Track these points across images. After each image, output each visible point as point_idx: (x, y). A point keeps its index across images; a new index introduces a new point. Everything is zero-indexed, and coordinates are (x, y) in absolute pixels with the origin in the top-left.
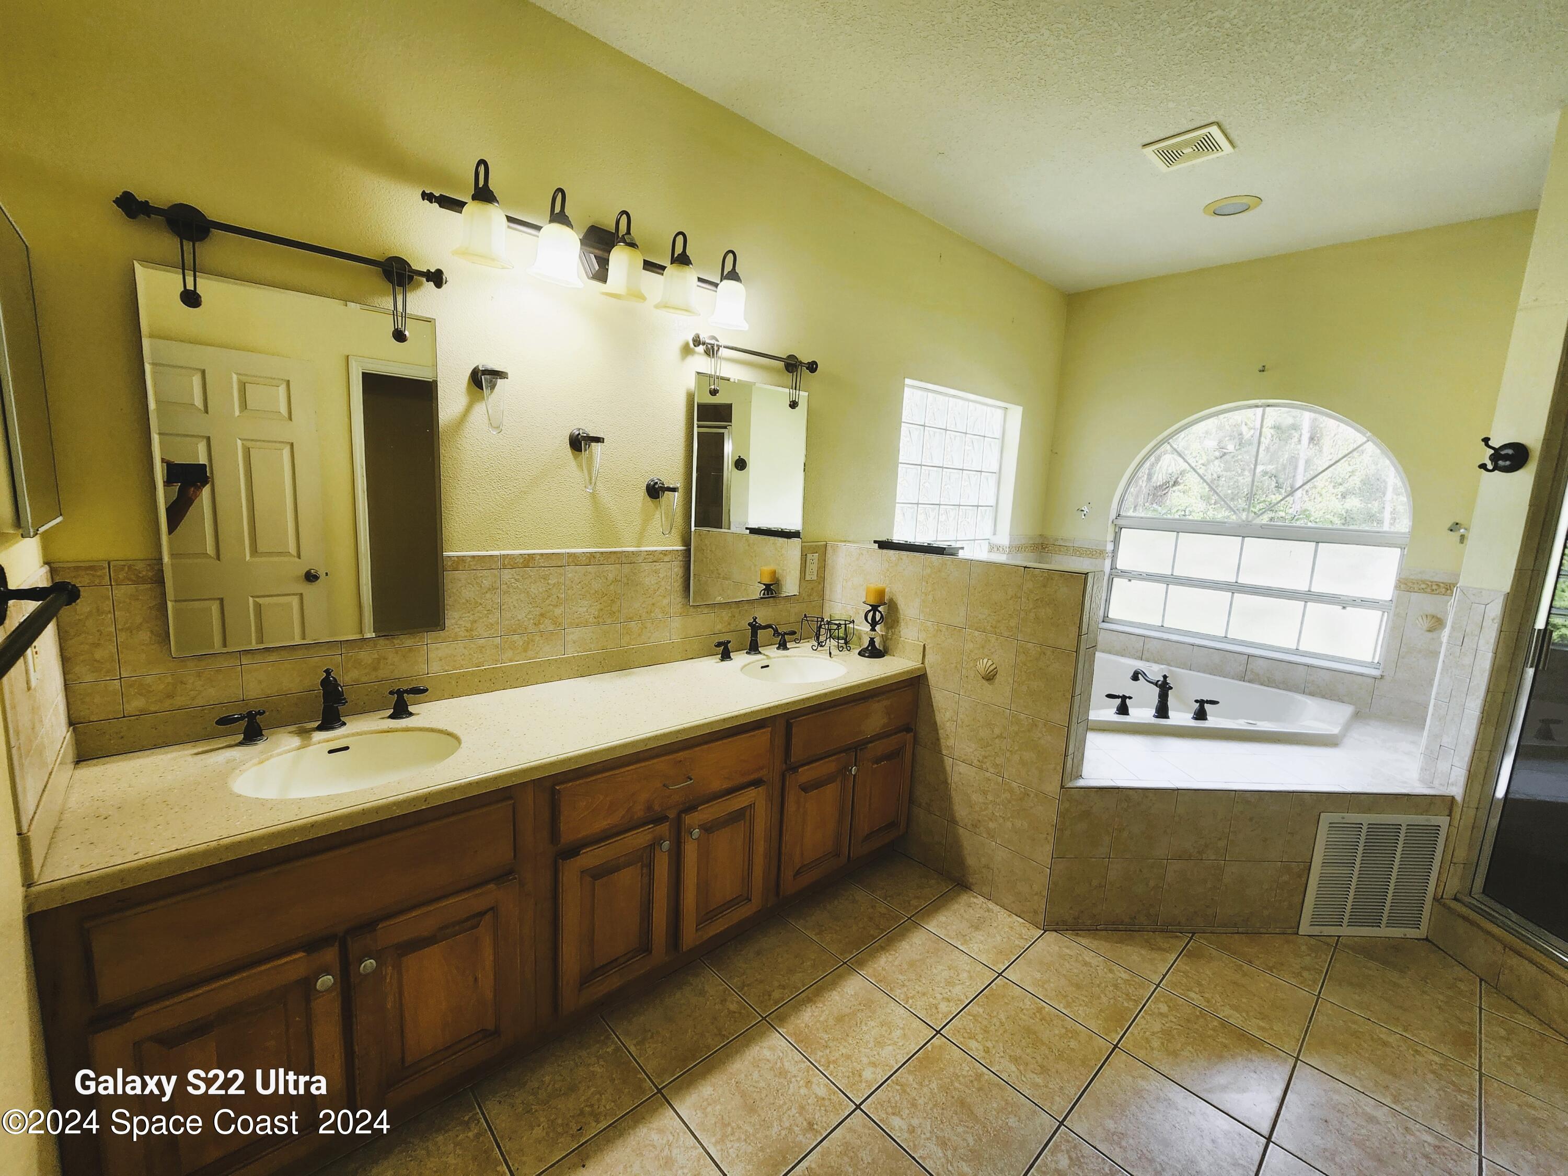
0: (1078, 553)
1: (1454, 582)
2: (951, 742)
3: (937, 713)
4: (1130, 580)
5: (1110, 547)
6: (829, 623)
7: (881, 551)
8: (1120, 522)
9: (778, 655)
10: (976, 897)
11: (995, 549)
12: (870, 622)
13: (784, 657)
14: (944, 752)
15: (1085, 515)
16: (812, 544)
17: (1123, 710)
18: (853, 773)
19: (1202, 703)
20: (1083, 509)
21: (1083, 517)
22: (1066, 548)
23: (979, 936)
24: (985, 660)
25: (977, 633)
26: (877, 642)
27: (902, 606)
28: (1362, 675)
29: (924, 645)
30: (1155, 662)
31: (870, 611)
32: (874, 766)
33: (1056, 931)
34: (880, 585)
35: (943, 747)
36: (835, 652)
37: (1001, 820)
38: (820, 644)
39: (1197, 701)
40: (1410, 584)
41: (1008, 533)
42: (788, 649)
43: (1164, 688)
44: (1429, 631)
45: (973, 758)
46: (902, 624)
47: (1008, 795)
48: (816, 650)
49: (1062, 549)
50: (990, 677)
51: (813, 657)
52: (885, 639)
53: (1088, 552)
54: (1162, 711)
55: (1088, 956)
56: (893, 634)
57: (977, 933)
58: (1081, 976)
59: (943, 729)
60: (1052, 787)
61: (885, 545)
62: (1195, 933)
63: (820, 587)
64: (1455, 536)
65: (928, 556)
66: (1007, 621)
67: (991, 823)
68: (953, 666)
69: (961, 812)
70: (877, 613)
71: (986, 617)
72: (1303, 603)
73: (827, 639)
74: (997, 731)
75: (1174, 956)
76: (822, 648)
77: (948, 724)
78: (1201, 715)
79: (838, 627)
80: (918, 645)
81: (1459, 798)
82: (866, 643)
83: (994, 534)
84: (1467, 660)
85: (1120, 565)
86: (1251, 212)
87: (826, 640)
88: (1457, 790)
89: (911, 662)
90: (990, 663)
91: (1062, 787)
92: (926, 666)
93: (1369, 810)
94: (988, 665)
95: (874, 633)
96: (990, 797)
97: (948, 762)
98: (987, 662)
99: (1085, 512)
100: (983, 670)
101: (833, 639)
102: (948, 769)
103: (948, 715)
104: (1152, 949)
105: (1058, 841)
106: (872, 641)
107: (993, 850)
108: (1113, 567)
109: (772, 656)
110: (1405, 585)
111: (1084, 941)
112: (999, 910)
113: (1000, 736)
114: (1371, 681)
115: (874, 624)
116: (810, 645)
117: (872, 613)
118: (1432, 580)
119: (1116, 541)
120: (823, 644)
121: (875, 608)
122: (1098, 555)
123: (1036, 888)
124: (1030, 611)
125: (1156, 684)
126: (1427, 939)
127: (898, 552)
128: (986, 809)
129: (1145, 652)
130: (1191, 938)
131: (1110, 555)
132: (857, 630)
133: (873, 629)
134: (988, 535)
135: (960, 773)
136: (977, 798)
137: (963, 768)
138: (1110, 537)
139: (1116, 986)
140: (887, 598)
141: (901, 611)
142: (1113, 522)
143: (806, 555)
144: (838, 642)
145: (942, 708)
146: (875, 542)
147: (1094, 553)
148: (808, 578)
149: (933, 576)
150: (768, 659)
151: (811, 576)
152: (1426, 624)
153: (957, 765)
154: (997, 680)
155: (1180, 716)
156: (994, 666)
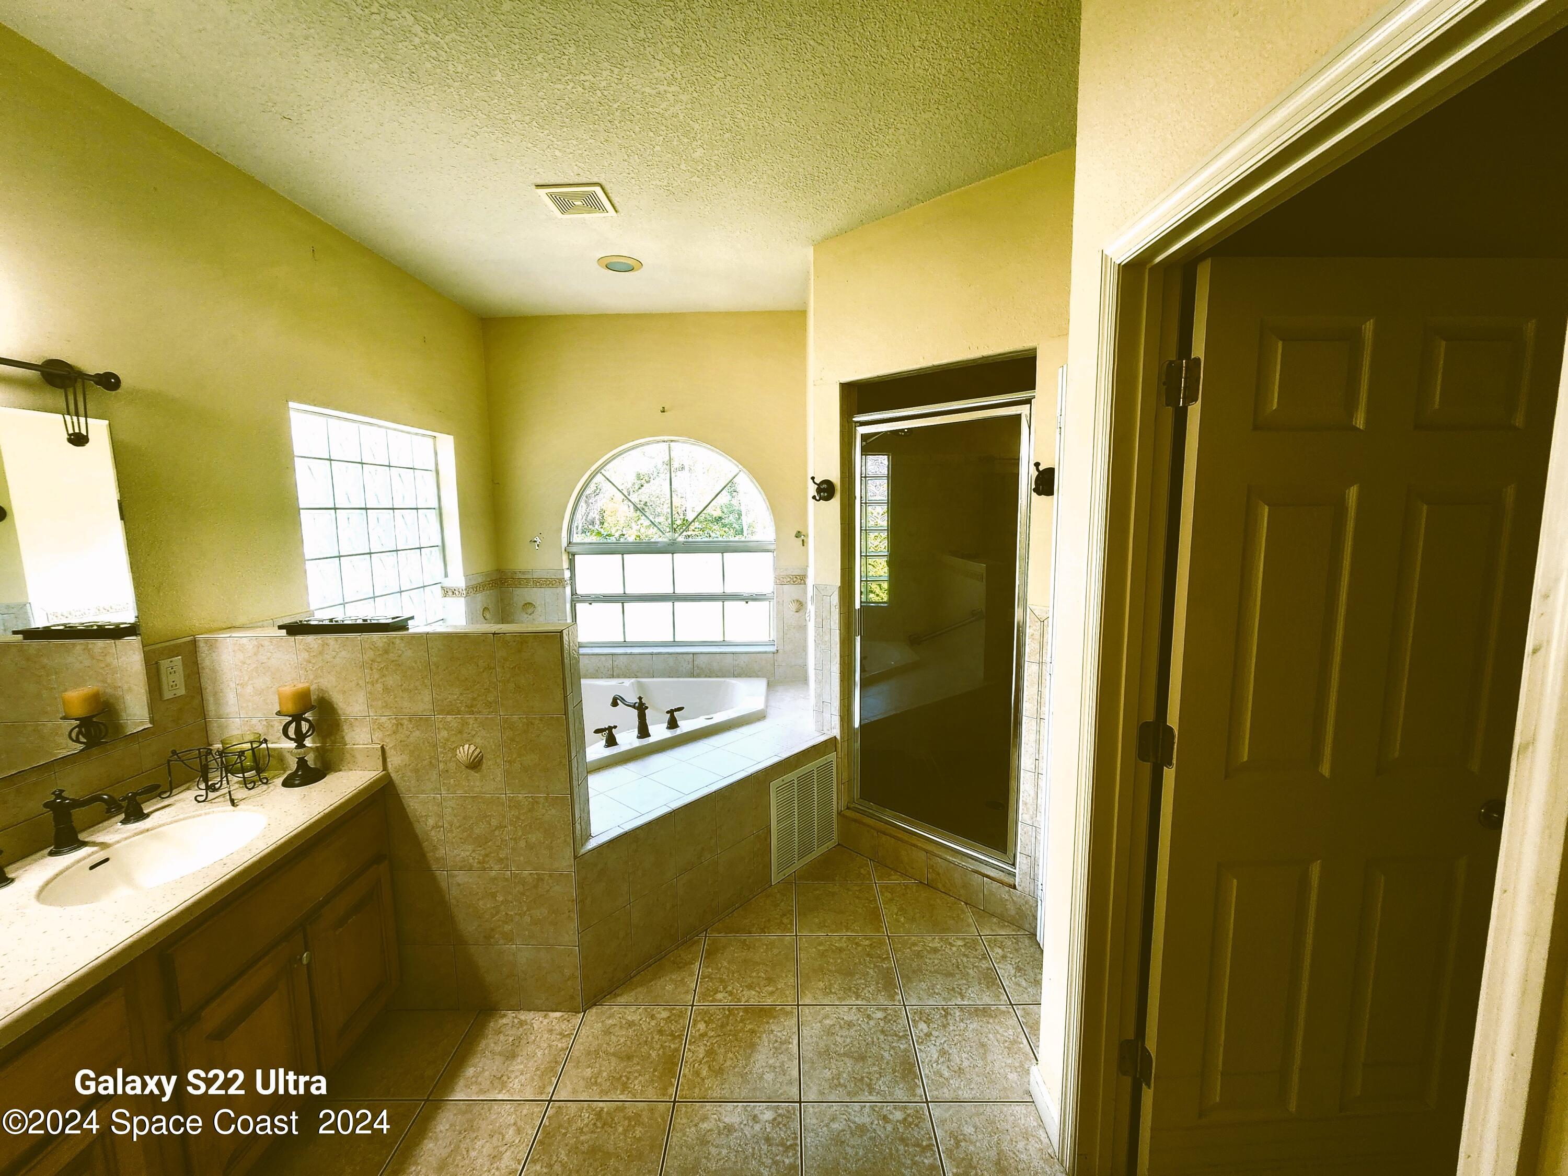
0: (538, 584)
1: (804, 574)
2: (441, 852)
3: (416, 825)
4: (591, 604)
5: (567, 574)
6: (221, 753)
7: (292, 638)
8: (573, 549)
9: (125, 835)
10: (505, 1016)
11: (450, 593)
12: (294, 737)
13: (142, 832)
14: (434, 867)
15: (538, 546)
16: (167, 644)
17: (611, 741)
18: (305, 961)
19: (671, 712)
20: (535, 539)
21: (537, 548)
22: (525, 581)
23: (517, 1066)
24: (466, 746)
25: (449, 718)
26: (310, 759)
27: (340, 704)
28: (765, 653)
29: (382, 747)
30: (625, 677)
31: (289, 723)
32: (337, 933)
33: (595, 1005)
34: (301, 685)
35: (431, 862)
36: (240, 793)
37: (517, 918)
38: (211, 788)
39: (668, 712)
40: (781, 579)
41: (462, 574)
42: (148, 815)
43: (641, 708)
44: (797, 612)
45: (471, 861)
46: (345, 727)
47: (520, 888)
48: (204, 801)
49: (522, 582)
50: (475, 765)
51: (200, 815)
52: (321, 753)
53: (548, 582)
54: (643, 732)
55: (632, 1014)
56: (334, 742)
57: (515, 1063)
58: (629, 1043)
59: (427, 840)
60: (565, 862)
61: (295, 629)
62: (707, 930)
63: (196, 702)
64: (799, 541)
65: (365, 636)
66: (484, 697)
67: (506, 926)
68: (425, 762)
69: (469, 927)
70: (303, 723)
71: (458, 697)
72: (721, 603)
73: (222, 778)
74: (494, 822)
75: (697, 964)
76: (217, 794)
77: (433, 833)
78: (673, 724)
79: (240, 757)
80: (373, 748)
81: (838, 737)
82: (293, 765)
83: (446, 576)
84: (827, 638)
85: (580, 591)
86: (636, 273)
87: (221, 781)
88: (836, 732)
89: (366, 772)
90: (472, 747)
91: (575, 857)
92: (390, 771)
93: (796, 767)
94: (470, 751)
95: (302, 750)
96: (500, 898)
97: (441, 875)
98: (469, 748)
99: (538, 543)
100: (465, 758)
101: (232, 774)
102: (444, 885)
103: (431, 822)
104: (680, 968)
105: (582, 914)
106: (302, 762)
107: (514, 955)
108: (574, 593)
109: (110, 842)
110: (781, 581)
111: (622, 1000)
112: (533, 1016)
113: (501, 827)
114: (771, 655)
115: (300, 739)
116: (190, 794)
117: (294, 725)
118: (793, 574)
119: (572, 568)
120: (217, 786)
121: (297, 718)
122: (558, 584)
123: (568, 972)
124: (508, 681)
125: (634, 707)
126: (839, 844)
127: (319, 636)
128: (497, 913)
129: (615, 669)
130: (706, 937)
131: (568, 582)
132: (274, 749)
133: (301, 745)
134: (439, 577)
135: (459, 885)
136: (485, 905)
137: (461, 877)
138: (566, 565)
139: (661, 1032)
140: (314, 697)
141: (340, 712)
142: (565, 550)
143: (157, 663)
144: (244, 777)
145: (422, 816)
146: (280, 627)
147: (554, 582)
148: (168, 695)
149: (379, 660)
150: (102, 849)
151: (175, 692)
152: (794, 607)
153: (454, 876)
154: (484, 766)
155: (659, 731)
156: (478, 750)
